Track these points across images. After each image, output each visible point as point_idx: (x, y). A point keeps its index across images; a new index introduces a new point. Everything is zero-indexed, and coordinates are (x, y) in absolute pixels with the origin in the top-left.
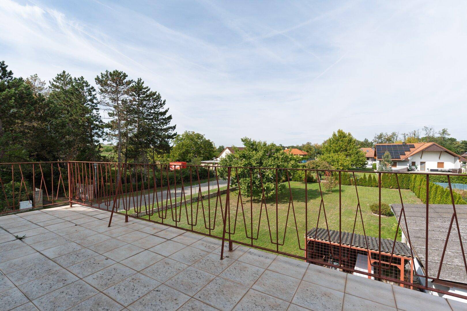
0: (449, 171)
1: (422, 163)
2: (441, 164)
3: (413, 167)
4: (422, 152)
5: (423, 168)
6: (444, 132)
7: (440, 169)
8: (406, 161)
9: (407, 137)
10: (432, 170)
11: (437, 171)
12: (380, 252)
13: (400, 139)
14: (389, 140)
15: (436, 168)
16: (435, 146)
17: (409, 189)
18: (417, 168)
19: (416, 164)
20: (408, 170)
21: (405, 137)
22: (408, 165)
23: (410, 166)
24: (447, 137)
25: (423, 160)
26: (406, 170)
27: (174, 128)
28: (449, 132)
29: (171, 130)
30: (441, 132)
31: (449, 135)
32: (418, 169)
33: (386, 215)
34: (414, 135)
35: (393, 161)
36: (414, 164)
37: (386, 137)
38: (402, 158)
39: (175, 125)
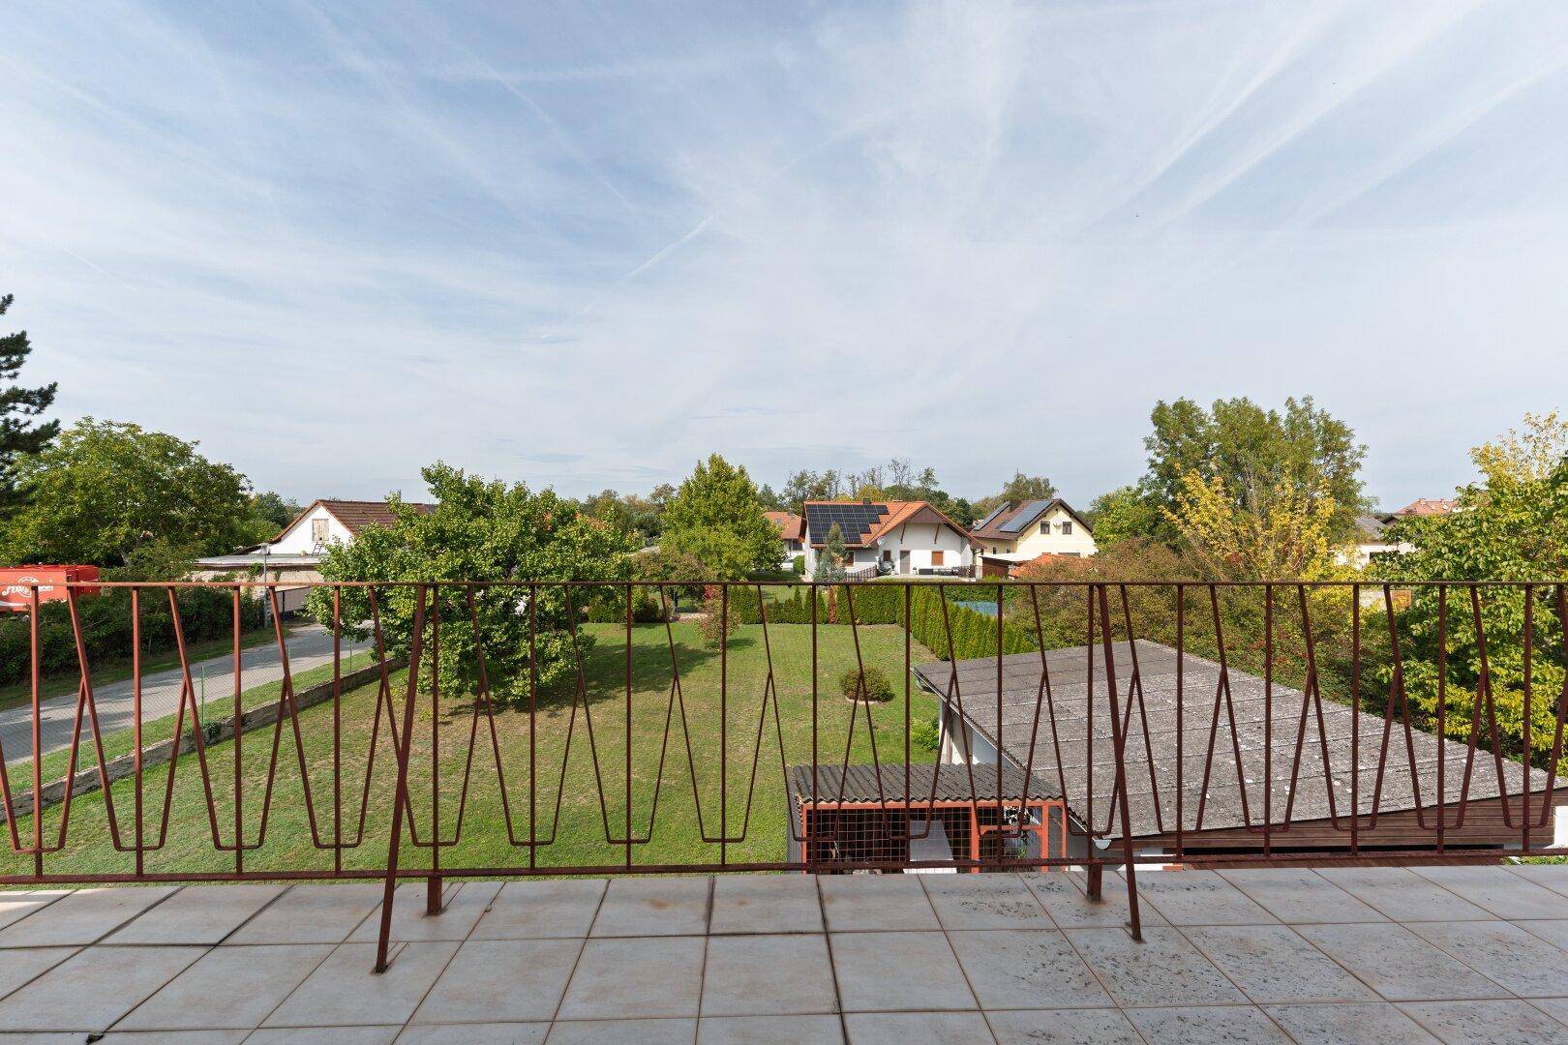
0: (953, 573)
1: (905, 554)
2: (937, 557)
3: (887, 565)
4: (905, 525)
5: (905, 567)
6: (928, 476)
7: (936, 568)
8: (873, 549)
9: (857, 485)
10: (923, 572)
11: (930, 572)
12: (908, 801)
13: (845, 491)
14: (820, 491)
15: (928, 565)
16: (929, 512)
17: (895, 622)
18: (893, 567)
19: (892, 557)
20: (879, 574)
21: (853, 484)
22: (877, 558)
23: (880, 563)
24: (934, 488)
25: (905, 548)
26: (873, 573)
27: (45, 397)
28: (936, 476)
29: (21, 406)
30: (923, 476)
31: (936, 483)
32: (897, 574)
33: (878, 699)
34: (873, 480)
35: (847, 549)
36: (887, 555)
37: (815, 484)
38: (866, 540)
39: (53, 388)
